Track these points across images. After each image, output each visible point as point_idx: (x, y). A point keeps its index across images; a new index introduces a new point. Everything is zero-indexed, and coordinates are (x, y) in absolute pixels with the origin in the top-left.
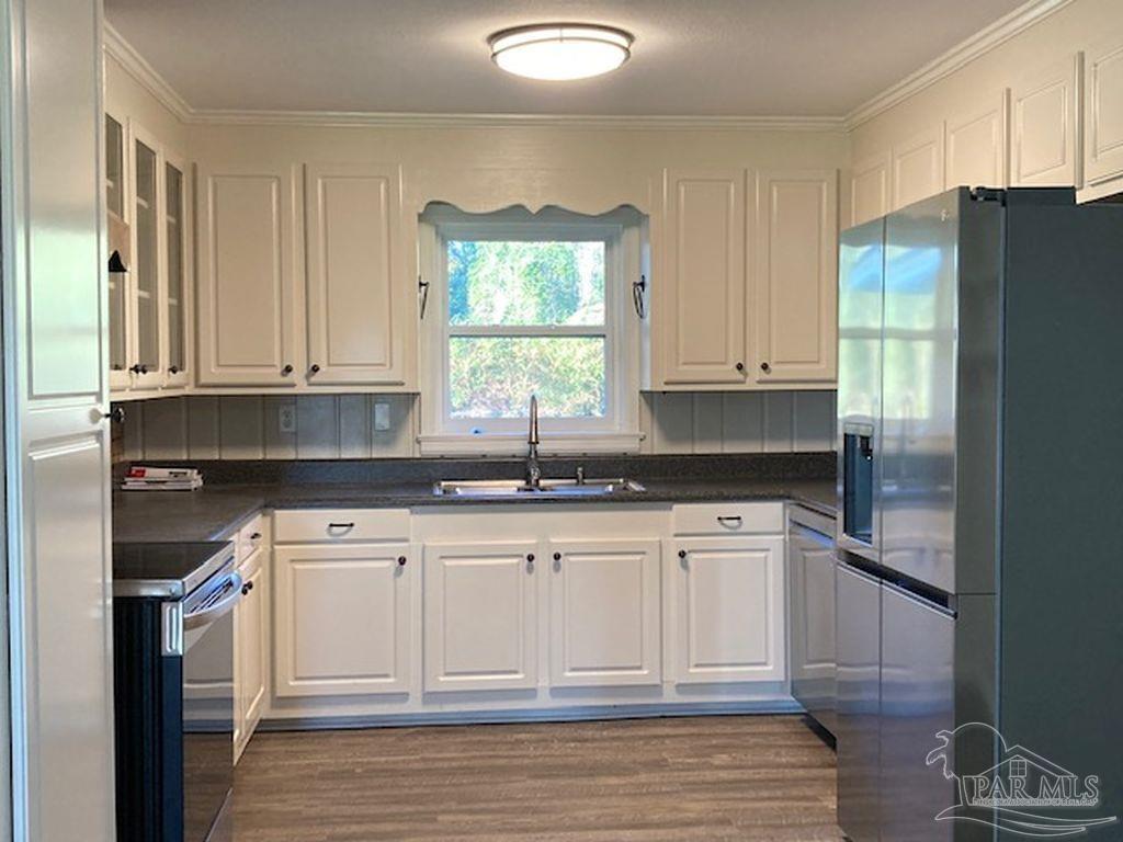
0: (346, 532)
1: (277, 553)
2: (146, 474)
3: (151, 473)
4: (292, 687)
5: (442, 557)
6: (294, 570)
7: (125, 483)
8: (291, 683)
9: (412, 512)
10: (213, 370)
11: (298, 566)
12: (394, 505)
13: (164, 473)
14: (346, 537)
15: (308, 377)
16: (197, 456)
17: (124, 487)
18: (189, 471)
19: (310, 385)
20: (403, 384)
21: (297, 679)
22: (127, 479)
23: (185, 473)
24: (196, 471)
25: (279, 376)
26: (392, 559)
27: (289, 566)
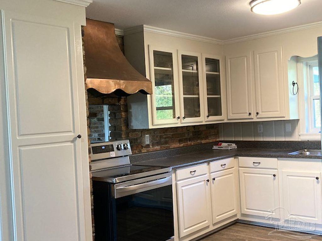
0: (259, 165)
1: (240, 170)
2: (222, 145)
3: (224, 144)
4: (246, 211)
5: (288, 176)
6: (245, 175)
7: (213, 147)
8: (245, 210)
9: (278, 160)
10: (231, 115)
11: (245, 174)
12: (272, 157)
13: (226, 144)
14: (258, 167)
15: (256, 116)
16: (237, 139)
17: (213, 148)
18: (233, 144)
19: (257, 118)
20: (284, 117)
21: (247, 209)
22: (214, 146)
23: (231, 145)
24: (235, 144)
25: (248, 116)
26: (272, 175)
27: (243, 174)
